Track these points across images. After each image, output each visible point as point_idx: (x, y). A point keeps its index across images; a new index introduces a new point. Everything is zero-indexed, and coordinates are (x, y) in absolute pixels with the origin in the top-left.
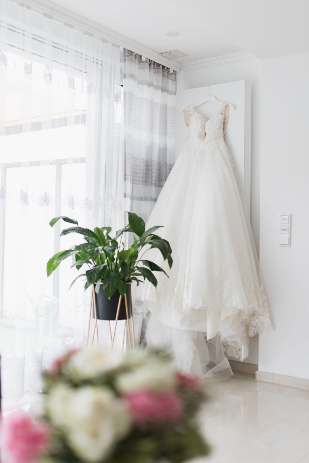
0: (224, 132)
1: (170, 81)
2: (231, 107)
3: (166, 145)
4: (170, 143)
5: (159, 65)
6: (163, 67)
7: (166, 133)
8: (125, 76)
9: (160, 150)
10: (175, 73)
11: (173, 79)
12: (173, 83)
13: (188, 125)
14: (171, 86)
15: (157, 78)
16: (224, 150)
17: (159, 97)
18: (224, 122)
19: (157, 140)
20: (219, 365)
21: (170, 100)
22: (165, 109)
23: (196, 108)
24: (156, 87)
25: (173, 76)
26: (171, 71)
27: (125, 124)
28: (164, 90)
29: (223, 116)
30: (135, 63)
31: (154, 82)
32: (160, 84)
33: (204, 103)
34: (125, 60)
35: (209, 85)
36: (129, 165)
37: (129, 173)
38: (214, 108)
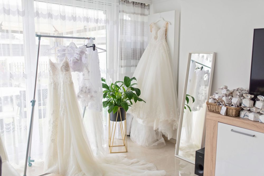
0: (166, 36)
1: (146, 10)
2: (169, 23)
3: (143, 41)
4: (146, 39)
5: (139, 3)
6: (142, 4)
7: (143, 35)
8: (120, 12)
9: (141, 43)
10: (149, 5)
11: (148, 8)
12: (147, 10)
13: (151, 32)
14: (146, 11)
15: (138, 9)
16: (164, 45)
17: (140, 18)
18: (166, 31)
19: (139, 39)
20: (160, 140)
21: (146, 19)
22: (143, 24)
23: (155, 24)
24: (138, 14)
25: (148, 7)
26: (146, 5)
27: (121, 34)
28: (142, 14)
29: (165, 28)
30: (124, 5)
31: (136, 12)
32: (140, 12)
33: (158, 21)
34: (119, 4)
35: (161, 12)
36: (123, 53)
37: (123, 56)
38: (162, 24)
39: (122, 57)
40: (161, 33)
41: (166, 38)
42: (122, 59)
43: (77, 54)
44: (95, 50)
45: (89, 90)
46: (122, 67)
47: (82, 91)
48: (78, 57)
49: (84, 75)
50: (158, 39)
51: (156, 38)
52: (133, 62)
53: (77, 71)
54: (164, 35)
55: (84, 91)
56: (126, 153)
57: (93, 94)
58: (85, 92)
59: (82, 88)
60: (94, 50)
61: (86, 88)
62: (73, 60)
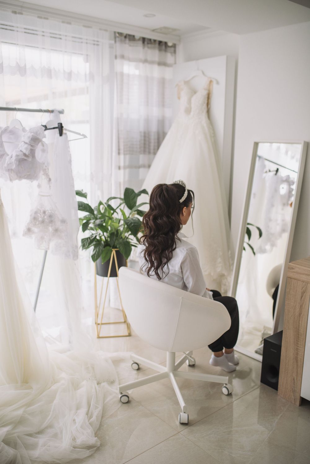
1: (169, 55)
2: (215, 82)
3: (164, 117)
4: (168, 113)
5: (155, 41)
6: (160, 42)
7: (164, 106)
8: (116, 57)
9: (159, 121)
10: (174, 46)
11: (173, 51)
12: (172, 55)
14: (169, 58)
15: (154, 54)
16: (205, 125)
17: (156, 71)
18: (209, 97)
19: (155, 112)
21: (168, 73)
22: (163, 82)
23: (187, 83)
24: (152, 63)
25: (173, 49)
26: (170, 44)
28: (162, 64)
30: (125, 43)
31: (149, 58)
32: (157, 59)
33: (193, 78)
34: (115, 41)
35: (197, 59)
36: (122, 141)
37: (122, 147)
38: (201, 84)
39: (119, 150)
40: (198, 100)
41: (208, 111)
42: (119, 154)
43: (26, 143)
44: (63, 135)
45: (50, 216)
46: (119, 168)
47: (35, 218)
48: (26, 149)
49: (39, 186)
50: (192, 113)
51: (188, 111)
52: (142, 159)
53: (25, 178)
54: (205, 105)
55: (40, 219)
56: (128, 338)
57: (58, 224)
58: (43, 222)
59: (36, 213)
60: (61, 134)
61: (44, 212)
62: (17, 156)
